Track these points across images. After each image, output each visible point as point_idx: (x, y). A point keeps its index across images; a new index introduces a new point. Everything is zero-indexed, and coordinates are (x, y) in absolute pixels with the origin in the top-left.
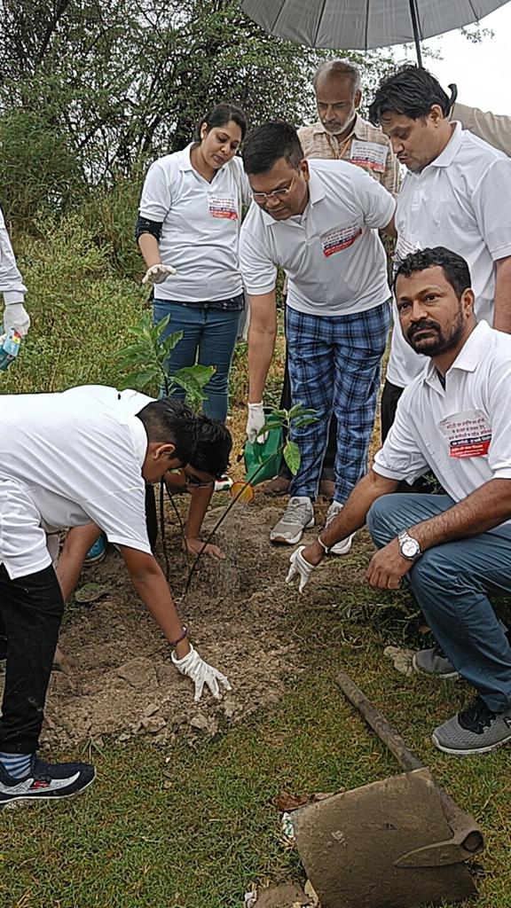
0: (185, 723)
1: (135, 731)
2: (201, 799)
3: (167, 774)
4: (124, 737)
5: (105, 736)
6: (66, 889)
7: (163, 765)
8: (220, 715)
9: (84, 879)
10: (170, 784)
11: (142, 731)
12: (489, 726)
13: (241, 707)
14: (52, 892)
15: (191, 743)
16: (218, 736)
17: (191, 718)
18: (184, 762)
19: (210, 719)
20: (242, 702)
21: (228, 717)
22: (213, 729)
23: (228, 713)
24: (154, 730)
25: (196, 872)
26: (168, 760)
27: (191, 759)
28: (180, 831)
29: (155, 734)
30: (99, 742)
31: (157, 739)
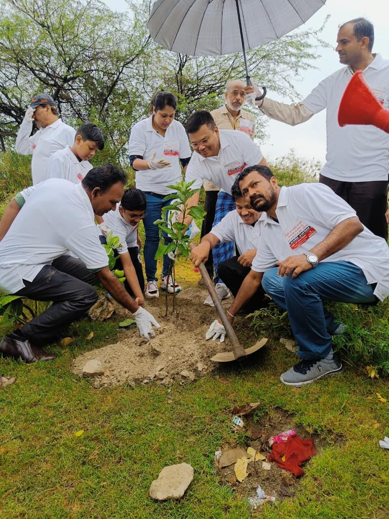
0: (177, 374)
1: (152, 378)
2: (188, 408)
3: (169, 397)
4: (146, 381)
5: (136, 380)
6: (117, 449)
7: (167, 393)
8: (195, 370)
9: (126, 445)
10: (171, 401)
11: (155, 379)
12: (310, 370)
13: (206, 367)
14: (110, 450)
15: (181, 383)
16: (195, 381)
17: (181, 371)
18: (178, 392)
19: (191, 372)
20: (207, 365)
21: (200, 371)
22: (192, 376)
23: (200, 369)
24: (162, 377)
25: (188, 440)
26: (169, 391)
27: (182, 390)
28: (178, 422)
29: (162, 379)
30: (133, 383)
31: (163, 382)
